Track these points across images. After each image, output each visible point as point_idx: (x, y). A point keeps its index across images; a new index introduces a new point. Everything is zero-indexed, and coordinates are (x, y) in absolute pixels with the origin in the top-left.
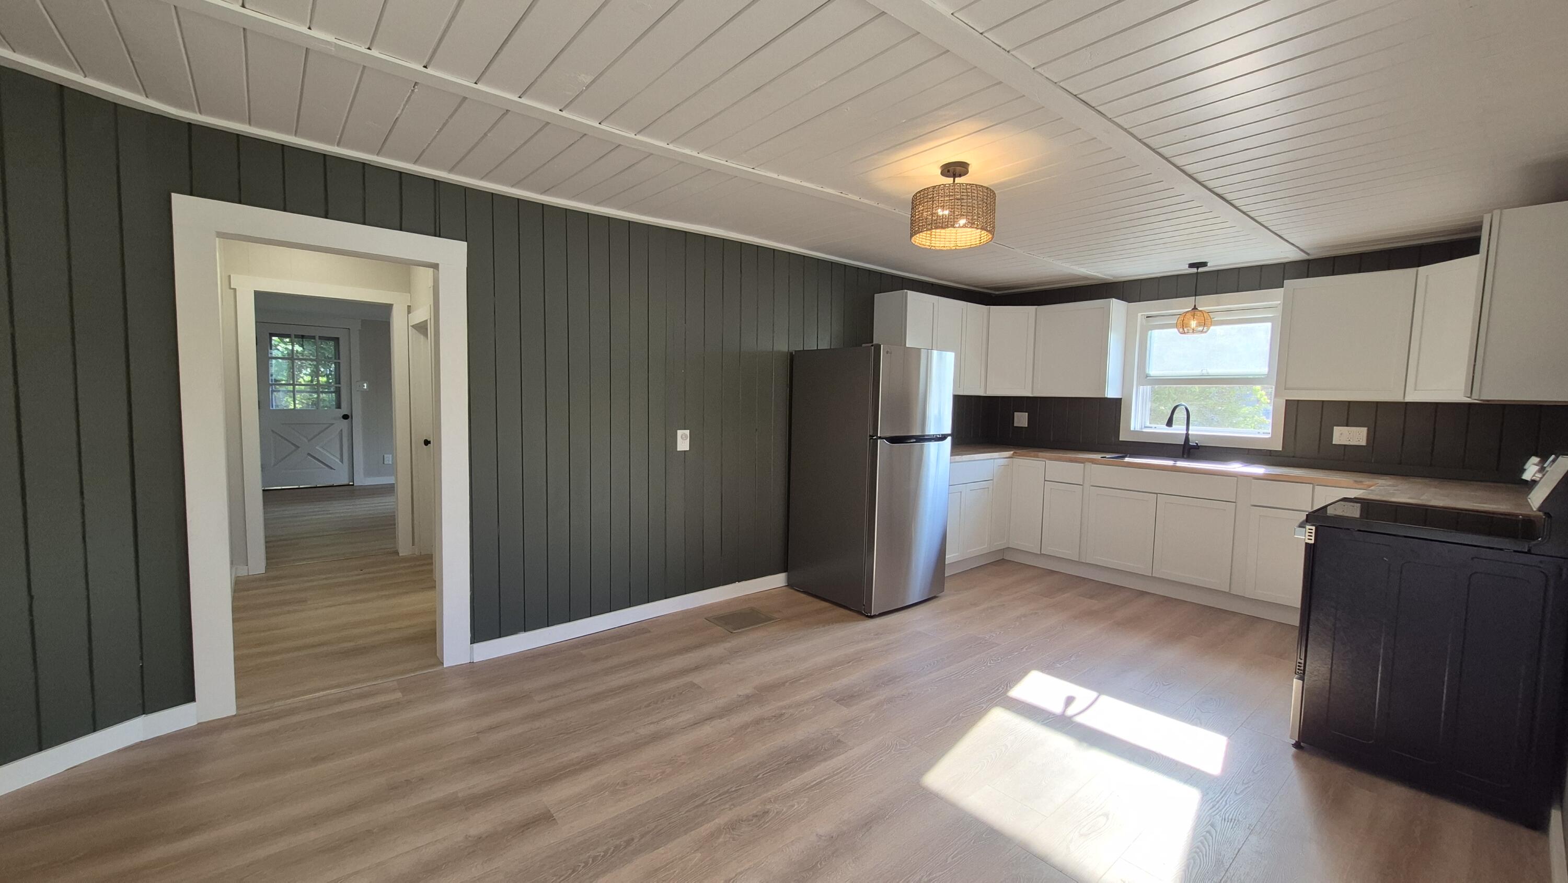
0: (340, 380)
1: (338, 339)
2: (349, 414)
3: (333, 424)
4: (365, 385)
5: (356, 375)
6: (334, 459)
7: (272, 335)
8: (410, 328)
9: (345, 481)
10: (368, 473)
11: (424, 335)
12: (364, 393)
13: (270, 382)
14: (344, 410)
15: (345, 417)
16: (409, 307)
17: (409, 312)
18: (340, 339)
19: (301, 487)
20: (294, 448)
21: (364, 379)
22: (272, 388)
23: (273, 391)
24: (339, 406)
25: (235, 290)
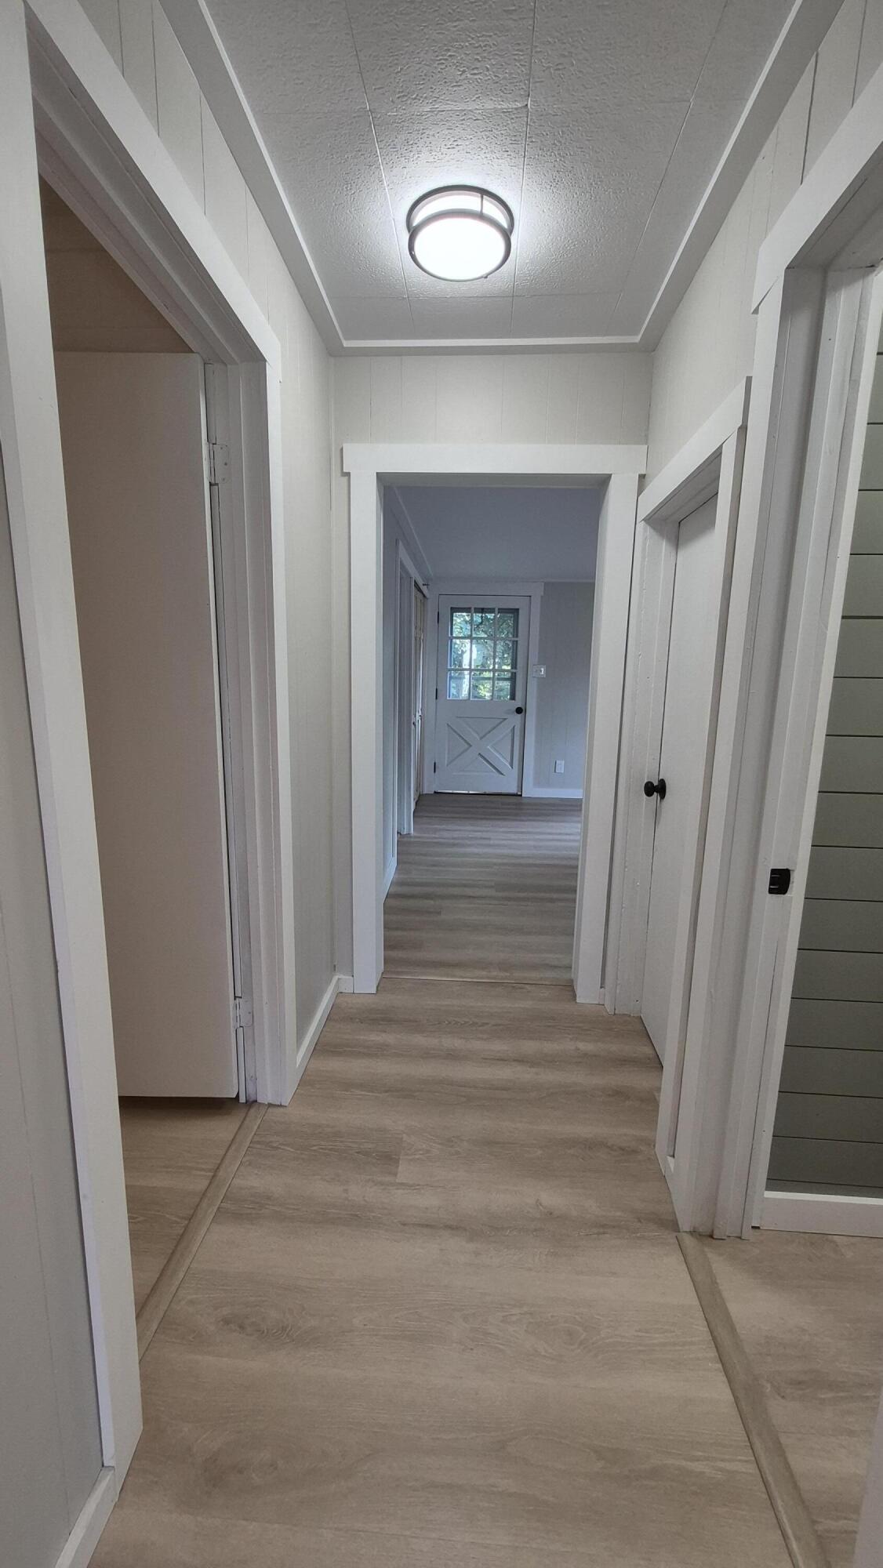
0: (516, 665)
1: (517, 610)
2: (523, 708)
3: (505, 719)
4: (543, 669)
5: (534, 659)
6: (503, 762)
7: (454, 610)
8: (641, 525)
9: (514, 790)
10: (538, 783)
11: (669, 540)
12: (541, 679)
13: (449, 667)
14: (518, 703)
15: (519, 711)
16: (642, 477)
17: (640, 490)
18: (520, 611)
19: (471, 792)
20: (467, 746)
21: (540, 663)
22: (450, 674)
23: (451, 678)
24: (513, 697)
25: (348, 474)
